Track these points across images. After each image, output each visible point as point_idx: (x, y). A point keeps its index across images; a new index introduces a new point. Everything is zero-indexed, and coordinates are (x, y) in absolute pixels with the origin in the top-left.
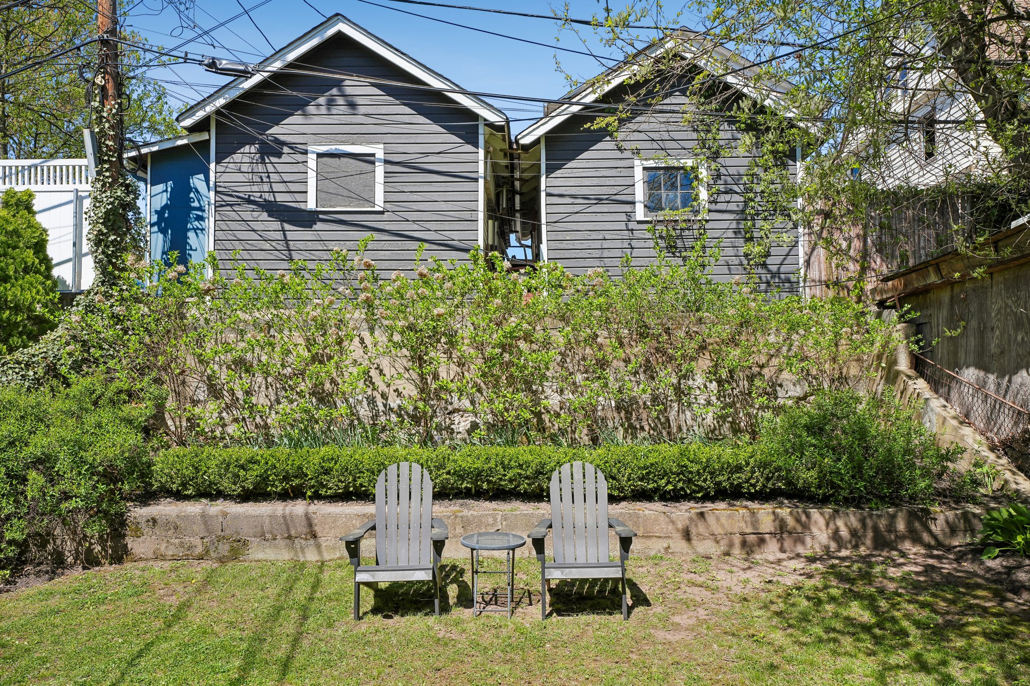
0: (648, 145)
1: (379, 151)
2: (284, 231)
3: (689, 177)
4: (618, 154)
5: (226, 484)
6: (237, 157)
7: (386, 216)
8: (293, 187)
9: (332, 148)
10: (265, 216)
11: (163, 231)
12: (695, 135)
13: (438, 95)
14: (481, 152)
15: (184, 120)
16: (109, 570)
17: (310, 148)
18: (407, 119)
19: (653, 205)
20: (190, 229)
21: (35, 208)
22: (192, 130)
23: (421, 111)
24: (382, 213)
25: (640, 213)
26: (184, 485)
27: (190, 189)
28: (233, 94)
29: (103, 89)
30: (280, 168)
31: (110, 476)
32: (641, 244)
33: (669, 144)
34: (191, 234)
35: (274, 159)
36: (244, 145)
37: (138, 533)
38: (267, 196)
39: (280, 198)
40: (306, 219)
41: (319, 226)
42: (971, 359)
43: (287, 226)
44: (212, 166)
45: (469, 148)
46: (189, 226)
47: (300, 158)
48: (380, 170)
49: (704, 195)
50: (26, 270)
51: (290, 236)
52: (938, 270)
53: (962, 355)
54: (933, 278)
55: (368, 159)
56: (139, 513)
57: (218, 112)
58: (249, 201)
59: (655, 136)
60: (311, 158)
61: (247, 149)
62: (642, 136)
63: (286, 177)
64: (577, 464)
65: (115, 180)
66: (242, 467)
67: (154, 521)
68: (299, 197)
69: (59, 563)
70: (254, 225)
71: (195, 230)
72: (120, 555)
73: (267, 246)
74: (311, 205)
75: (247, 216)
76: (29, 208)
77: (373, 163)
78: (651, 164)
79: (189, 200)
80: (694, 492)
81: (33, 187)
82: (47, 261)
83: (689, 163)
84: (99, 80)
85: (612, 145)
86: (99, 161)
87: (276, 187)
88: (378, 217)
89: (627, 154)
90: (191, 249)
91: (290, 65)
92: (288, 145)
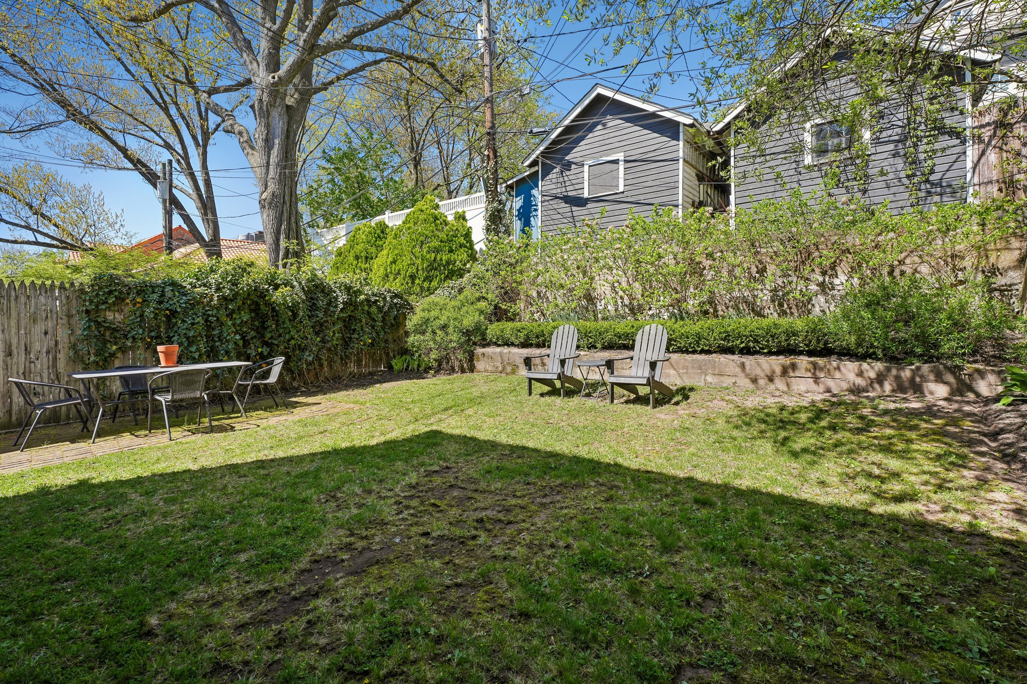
1: (620, 156)
2: (572, 211)
5: (513, 339)
6: (550, 176)
7: (625, 194)
8: (577, 187)
9: (596, 161)
10: (563, 205)
11: (520, 219)
13: (654, 115)
14: (681, 143)
15: (525, 163)
16: (468, 375)
17: (585, 163)
18: (637, 134)
21: (467, 218)
22: (531, 165)
23: (645, 127)
24: (623, 192)
25: (808, 160)
26: (498, 339)
27: (531, 196)
29: (488, 156)
30: (571, 177)
31: (467, 333)
32: (808, 183)
34: (532, 219)
35: (568, 173)
36: (554, 168)
37: (478, 360)
38: (566, 194)
39: (570, 194)
40: (580, 202)
41: (589, 206)
43: (574, 208)
44: (540, 183)
45: (675, 142)
46: (531, 215)
47: (581, 169)
48: (621, 166)
49: (866, 135)
50: (461, 246)
51: (575, 213)
55: (616, 162)
56: (479, 350)
57: (542, 152)
58: (557, 198)
60: (586, 168)
61: (555, 170)
63: (573, 182)
64: (654, 326)
65: (494, 199)
66: (519, 331)
67: (486, 355)
68: (580, 192)
69: (453, 370)
70: (560, 211)
71: (533, 216)
72: (472, 369)
73: (565, 221)
74: (586, 195)
75: (556, 206)
76: (464, 219)
77: (619, 163)
79: (531, 201)
80: (763, 349)
81: (465, 209)
82: (471, 242)
84: (486, 153)
86: (487, 191)
87: (568, 189)
88: (621, 195)
90: (532, 226)
91: (573, 121)
92: (575, 164)
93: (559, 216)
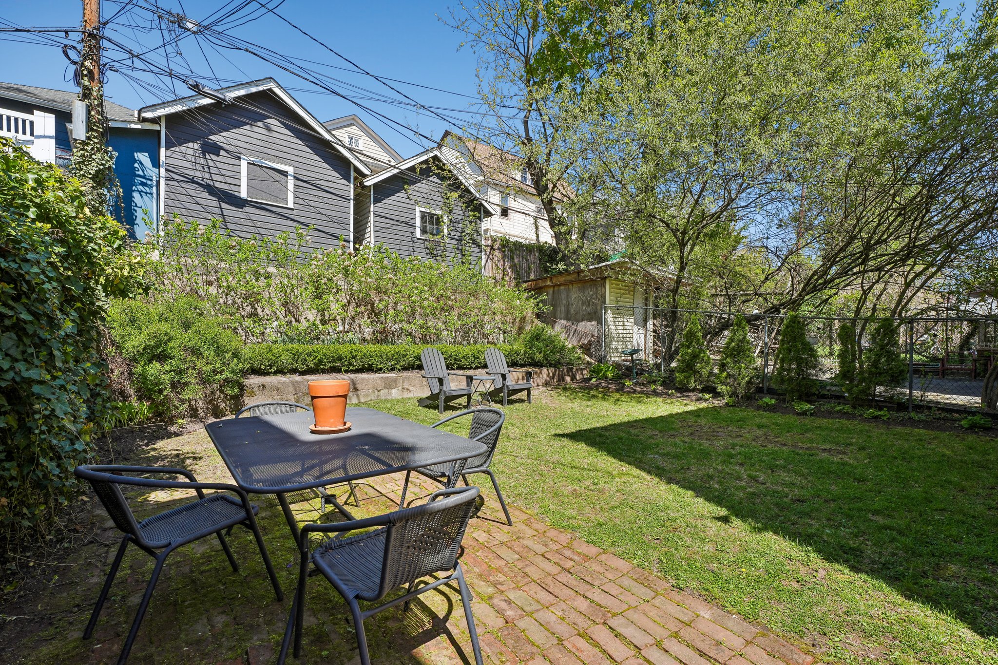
0: (422, 199)
1: (290, 170)
2: (221, 208)
3: (438, 221)
4: (407, 201)
6: (181, 149)
7: (294, 212)
8: (229, 180)
9: (257, 161)
10: (206, 195)
12: (442, 200)
14: (352, 186)
15: (146, 112)
17: (242, 156)
18: (308, 155)
19: (424, 231)
20: (134, 191)
22: (149, 121)
23: (317, 152)
24: (293, 209)
25: (418, 234)
27: (133, 161)
28: (193, 105)
30: (219, 165)
32: (418, 250)
33: (431, 202)
35: (214, 157)
36: (189, 142)
37: (252, 394)
38: (211, 183)
39: (217, 185)
40: (240, 203)
41: (247, 209)
42: (563, 316)
43: (224, 205)
44: (163, 151)
45: (345, 182)
46: (134, 188)
47: (236, 162)
48: (291, 182)
49: (446, 231)
51: (225, 212)
52: (551, 280)
53: (558, 314)
54: (549, 283)
55: (284, 174)
58: (193, 181)
59: (425, 196)
60: (244, 164)
61: (191, 145)
62: (419, 194)
63: (223, 172)
67: (264, 386)
68: (234, 188)
70: (200, 201)
71: (140, 192)
73: (209, 216)
74: (243, 195)
75: (192, 193)
77: (287, 176)
78: (423, 209)
79: (132, 168)
83: (439, 212)
85: (405, 196)
87: (215, 177)
88: (290, 211)
89: (412, 202)
90: (136, 206)
92: (226, 151)
93: (199, 208)
